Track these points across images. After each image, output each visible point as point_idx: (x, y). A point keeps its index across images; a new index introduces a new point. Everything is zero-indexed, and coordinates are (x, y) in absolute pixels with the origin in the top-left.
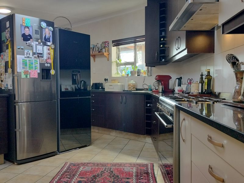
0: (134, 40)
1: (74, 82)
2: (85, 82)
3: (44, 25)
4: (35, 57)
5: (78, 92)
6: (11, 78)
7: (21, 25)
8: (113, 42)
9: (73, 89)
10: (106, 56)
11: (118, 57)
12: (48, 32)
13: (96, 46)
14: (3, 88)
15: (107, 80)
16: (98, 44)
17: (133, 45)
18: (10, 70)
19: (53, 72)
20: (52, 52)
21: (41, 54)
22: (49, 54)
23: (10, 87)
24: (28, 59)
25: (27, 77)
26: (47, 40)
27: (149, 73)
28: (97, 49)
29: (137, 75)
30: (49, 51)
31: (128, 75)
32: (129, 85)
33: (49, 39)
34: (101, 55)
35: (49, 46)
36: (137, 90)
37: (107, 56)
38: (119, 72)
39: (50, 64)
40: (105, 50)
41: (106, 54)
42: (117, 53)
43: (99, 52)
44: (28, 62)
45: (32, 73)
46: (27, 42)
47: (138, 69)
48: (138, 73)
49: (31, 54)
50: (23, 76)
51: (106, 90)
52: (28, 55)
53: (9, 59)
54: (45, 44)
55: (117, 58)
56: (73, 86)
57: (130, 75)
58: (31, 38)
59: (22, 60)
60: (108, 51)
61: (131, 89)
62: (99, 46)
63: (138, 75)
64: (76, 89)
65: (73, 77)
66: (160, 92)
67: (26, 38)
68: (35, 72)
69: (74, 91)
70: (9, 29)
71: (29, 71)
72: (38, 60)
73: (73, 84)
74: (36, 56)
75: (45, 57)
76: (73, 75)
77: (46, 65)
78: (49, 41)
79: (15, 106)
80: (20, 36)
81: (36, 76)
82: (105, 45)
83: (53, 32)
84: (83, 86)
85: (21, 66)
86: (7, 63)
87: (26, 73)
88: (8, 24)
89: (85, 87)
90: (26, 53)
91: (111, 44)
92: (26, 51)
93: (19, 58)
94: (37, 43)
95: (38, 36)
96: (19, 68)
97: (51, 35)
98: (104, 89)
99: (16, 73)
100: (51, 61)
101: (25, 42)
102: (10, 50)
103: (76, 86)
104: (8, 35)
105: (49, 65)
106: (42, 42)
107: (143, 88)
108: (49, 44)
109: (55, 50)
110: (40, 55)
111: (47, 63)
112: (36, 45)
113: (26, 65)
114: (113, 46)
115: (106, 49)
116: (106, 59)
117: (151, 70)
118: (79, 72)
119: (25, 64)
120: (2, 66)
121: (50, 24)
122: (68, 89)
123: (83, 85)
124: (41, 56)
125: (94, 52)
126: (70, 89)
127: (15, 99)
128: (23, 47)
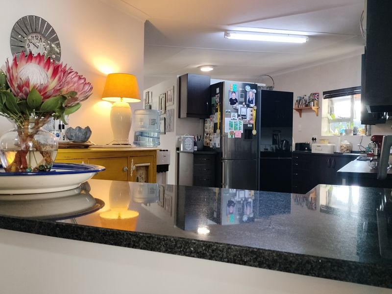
0: (351, 91)
1: (274, 142)
2: (286, 141)
3: (248, 88)
4: (240, 119)
5: (279, 152)
6: (219, 138)
7: (230, 91)
8: (324, 93)
9: (273, 149)
10: (314, 111)
11: (331, 112)
12: (251, 94)
13: (303, 98)
14: (211, 147)
15: (315, 139)
16: (305, 96)
17: (349, 97)
18: (218, 131)
19: (254, 132)
20: (254, 113)
21: (245, 115)
22: (252, 115)
23: (218, 146)
24: (233, 121)
25: (232, 137)
26: (251, 102)
27: (367, 132)
28: (304, 102)
29: (352, 135)
30: (252, 113)
31: (341, 134)
32: (341, 146)
33: (252, 101)
34: (309, 109)
35: (252, 107)
36: (352, 152)
37: (316, 110)
38: (331, 130)
39: (253, 125)
40: (314, 103)
41: (314, 108)
42: (329, 106)
43: (307, 106)
44: (233, 123)
45: (236, 134)
46: (234, 106)
47: (355, 127)
48: (354, 131)
49: (236, 116)
50: (229, 136)
51: (313, 151)
52: (234, 117)
53: (218, 121)
54: (248, 106)
55: (329, 113)
56: (274, 147)
57: (344, 134)
58: (237, 102)
59: (229, 122)
60: (318, 105)
61: (343, 151)
62: (307, 98)
63: (354, 135)
64: (276, 149)
65: (273, 137)
66: (375, 156)
67: (233, 102)
68: (239, 133)
69: (275, 151)
70: (219, 95)
71: (234, 131)
72: (242, 122)
73: (273, 144)
74: (240, 117)
75: (248, 119)
76: (274, 135)
77: (249, 126)
78: (252, 103)
79: (222, 163)
80: (228, 100)
81: (240, 136)
82: (314, 97)
83: (256, 94)
84: (285, 147)
85: (228, 127)
86: (216, 124)
87: (232, 133)
88: (218, 90)
89: (287, 148)
90: (232, 116)
91: (321, 96)
92: (232, 114)
93: (227, 120)
94: (242, 106)
95: (243, 99)
96: (227, 129)
97: (254, 97)
98: (311, 150)
99: (223, 134)
100: (253, 122)
101: (232, 106)
102: (219, 113)
103: (277, 146)
104: (218, 100)
105: (251, 126)
106: (246, 104)
107: (360, 150)
108: (252, 105)
109: (257, 111)
110: (243, 117)
111: (250, 124)
112: (241, 107)
113: (232, 127)
114: (325, 98)
115: (316, 102)
116: (314, 114)
117: (370, 128)
118: (280, 132)
119: (231, 125)
120: (211, 126)
121: (254, 87)
122: (267, 149)
123: (285, 145)
124: (245, 117)
125: (300, 106)
126: (269, 150)
127: (222, 157)
128: (230, 111)
